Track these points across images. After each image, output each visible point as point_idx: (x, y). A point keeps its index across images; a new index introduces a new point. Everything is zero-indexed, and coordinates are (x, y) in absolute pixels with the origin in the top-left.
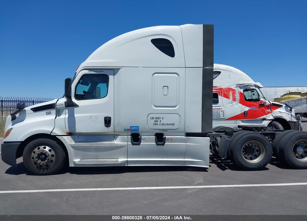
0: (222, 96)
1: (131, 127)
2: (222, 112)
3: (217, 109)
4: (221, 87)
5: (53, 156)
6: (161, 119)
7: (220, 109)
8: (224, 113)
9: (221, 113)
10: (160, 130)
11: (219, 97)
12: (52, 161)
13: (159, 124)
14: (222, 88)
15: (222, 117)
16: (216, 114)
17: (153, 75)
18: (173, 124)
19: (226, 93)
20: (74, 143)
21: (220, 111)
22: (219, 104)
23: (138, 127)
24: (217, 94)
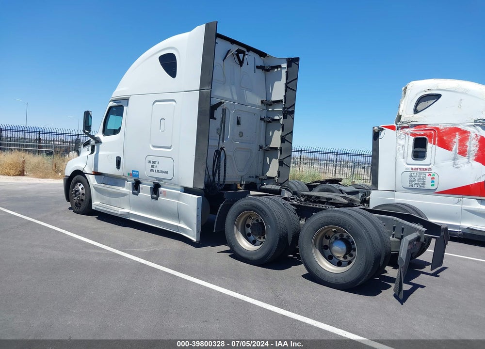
0: (434, 144)
1: (133, 171)
2: (431, 177)
3: (420, 169)
4: (437, 126)
5: (83, 194)
6: (157, 163)
7: (426, 169)
8: (434, 178)
9: (428, 179)
10: (156, 178)
11: (429, 146)
12: (82, 200)
13: (154, 171)
14: (438, 129)
15: (428, 186)
16: (416, 178)
17: (153, 104)
18: (167, 173)
19: (445, 138)
20: (96, 183)
21: (427, 174)
22: (427, 160)
23: (138, 172)
24: (426, 139)
